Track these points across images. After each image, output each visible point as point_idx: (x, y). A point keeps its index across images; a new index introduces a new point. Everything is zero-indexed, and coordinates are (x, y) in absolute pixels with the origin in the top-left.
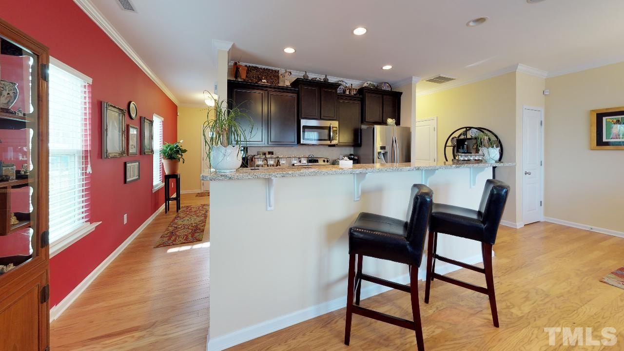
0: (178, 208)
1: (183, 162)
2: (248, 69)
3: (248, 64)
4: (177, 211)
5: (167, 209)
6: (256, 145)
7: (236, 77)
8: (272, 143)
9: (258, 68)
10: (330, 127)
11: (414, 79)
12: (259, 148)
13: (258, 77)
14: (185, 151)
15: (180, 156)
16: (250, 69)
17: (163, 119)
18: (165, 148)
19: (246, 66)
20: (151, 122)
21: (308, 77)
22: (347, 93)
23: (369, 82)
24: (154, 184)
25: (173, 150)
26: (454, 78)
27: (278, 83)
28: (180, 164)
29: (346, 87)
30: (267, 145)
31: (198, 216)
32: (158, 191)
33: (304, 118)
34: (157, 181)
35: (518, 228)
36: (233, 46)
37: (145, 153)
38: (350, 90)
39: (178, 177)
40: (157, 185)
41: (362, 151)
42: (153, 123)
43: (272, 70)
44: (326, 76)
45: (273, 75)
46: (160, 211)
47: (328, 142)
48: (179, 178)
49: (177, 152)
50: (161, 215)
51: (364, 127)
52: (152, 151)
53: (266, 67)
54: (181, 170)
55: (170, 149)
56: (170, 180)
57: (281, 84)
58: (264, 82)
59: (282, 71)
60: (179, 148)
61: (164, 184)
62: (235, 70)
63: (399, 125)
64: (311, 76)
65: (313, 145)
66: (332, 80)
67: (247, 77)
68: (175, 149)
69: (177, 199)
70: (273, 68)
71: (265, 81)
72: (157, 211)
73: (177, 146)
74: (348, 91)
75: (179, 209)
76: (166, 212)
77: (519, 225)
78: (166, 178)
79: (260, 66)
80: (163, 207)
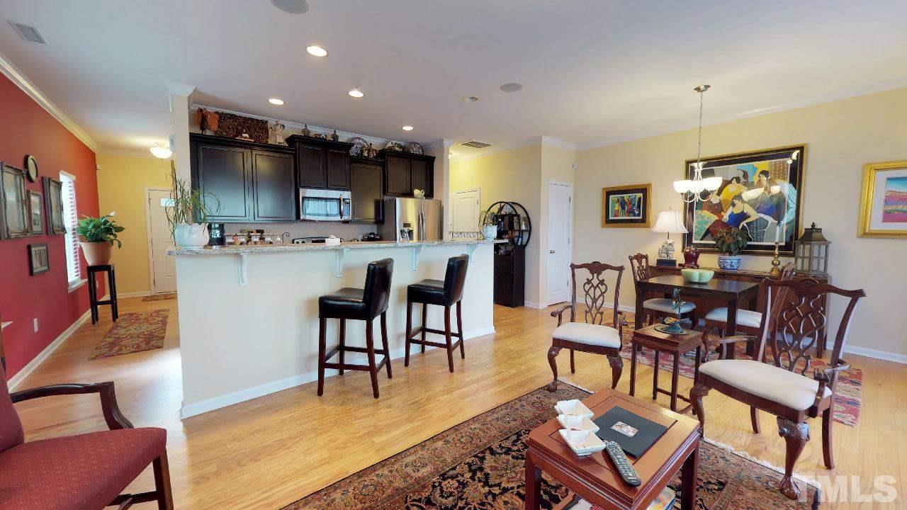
0: (115, 315)
1: (120, 246)
2: (220, 117)
3: (220, 110)
4: (114, 320)
5: (95, 317)
6: (237, 221)
7: (203, 129)
8: (261, 219)
9: (236, 116)
10: (340, 199)
11: (445, 141)
12: (242, 226)
13: (237, 129)
14: (120, 229)
15: (112, 237)
16: (222, 117)
17: (74, 178)
18: (83, 225)
19: (217, 113)
20: (59, 185)
21: (309, 132)
22: (365, 154)
23: (394, 142)
24: (69, 280)
25: (99, 227)
26: (488, 143)
27: (267, 137)
28: (114, 249)
29: (364, 147)
30: (253, 221)
31: (151, 324)
32: (77, 291)
33: (303, 187)
34: (74, 276)
35: (540, 308)
36: (195, 91)
37: (54, 233)
38: (369, 150)
39: (112, 269)
40: (74, 283)
41: (386, 229)
42: (61, 186)
43: (257, 120)
44: (335, 132)
45: (258, 127)
46: (82, 322)
47: (338, 218)
48: (113, 271)
49: (108, 231)
50: (85, 326)
51: (386, 198)
52: (64, 229)
53: (248, 116)
54: (116, 257)
55: (94, 227)
56: (97, 274)
57: (271, 141)
58: (246, 138)
59: (271, 122)
60: (111, 225)
61: (86, 280)
62: (200, 118)
63: (433, 196)
64: (314, 131)
65: (321, 221)
66: (343, 137)
67: (219, 126)
68: (102, 227)
69: (113, 302)
70: (260, 118)
71: (247, 135)
72: (77, 322)
73: (106, 221)
74: (367, 152)
75: (117, 317)
76: (94, 323)
77: (543, 305)
78: (90, 272)
79: (237, 113)
80: (88, 315)
